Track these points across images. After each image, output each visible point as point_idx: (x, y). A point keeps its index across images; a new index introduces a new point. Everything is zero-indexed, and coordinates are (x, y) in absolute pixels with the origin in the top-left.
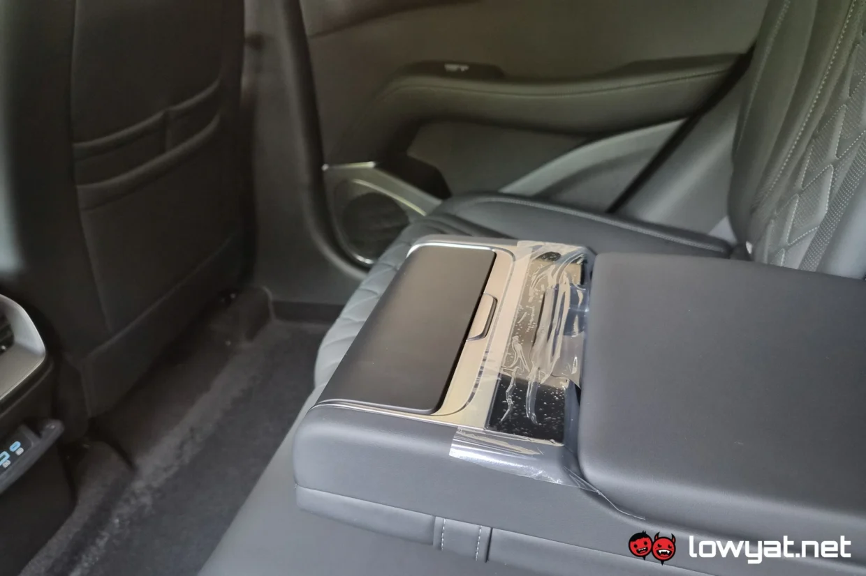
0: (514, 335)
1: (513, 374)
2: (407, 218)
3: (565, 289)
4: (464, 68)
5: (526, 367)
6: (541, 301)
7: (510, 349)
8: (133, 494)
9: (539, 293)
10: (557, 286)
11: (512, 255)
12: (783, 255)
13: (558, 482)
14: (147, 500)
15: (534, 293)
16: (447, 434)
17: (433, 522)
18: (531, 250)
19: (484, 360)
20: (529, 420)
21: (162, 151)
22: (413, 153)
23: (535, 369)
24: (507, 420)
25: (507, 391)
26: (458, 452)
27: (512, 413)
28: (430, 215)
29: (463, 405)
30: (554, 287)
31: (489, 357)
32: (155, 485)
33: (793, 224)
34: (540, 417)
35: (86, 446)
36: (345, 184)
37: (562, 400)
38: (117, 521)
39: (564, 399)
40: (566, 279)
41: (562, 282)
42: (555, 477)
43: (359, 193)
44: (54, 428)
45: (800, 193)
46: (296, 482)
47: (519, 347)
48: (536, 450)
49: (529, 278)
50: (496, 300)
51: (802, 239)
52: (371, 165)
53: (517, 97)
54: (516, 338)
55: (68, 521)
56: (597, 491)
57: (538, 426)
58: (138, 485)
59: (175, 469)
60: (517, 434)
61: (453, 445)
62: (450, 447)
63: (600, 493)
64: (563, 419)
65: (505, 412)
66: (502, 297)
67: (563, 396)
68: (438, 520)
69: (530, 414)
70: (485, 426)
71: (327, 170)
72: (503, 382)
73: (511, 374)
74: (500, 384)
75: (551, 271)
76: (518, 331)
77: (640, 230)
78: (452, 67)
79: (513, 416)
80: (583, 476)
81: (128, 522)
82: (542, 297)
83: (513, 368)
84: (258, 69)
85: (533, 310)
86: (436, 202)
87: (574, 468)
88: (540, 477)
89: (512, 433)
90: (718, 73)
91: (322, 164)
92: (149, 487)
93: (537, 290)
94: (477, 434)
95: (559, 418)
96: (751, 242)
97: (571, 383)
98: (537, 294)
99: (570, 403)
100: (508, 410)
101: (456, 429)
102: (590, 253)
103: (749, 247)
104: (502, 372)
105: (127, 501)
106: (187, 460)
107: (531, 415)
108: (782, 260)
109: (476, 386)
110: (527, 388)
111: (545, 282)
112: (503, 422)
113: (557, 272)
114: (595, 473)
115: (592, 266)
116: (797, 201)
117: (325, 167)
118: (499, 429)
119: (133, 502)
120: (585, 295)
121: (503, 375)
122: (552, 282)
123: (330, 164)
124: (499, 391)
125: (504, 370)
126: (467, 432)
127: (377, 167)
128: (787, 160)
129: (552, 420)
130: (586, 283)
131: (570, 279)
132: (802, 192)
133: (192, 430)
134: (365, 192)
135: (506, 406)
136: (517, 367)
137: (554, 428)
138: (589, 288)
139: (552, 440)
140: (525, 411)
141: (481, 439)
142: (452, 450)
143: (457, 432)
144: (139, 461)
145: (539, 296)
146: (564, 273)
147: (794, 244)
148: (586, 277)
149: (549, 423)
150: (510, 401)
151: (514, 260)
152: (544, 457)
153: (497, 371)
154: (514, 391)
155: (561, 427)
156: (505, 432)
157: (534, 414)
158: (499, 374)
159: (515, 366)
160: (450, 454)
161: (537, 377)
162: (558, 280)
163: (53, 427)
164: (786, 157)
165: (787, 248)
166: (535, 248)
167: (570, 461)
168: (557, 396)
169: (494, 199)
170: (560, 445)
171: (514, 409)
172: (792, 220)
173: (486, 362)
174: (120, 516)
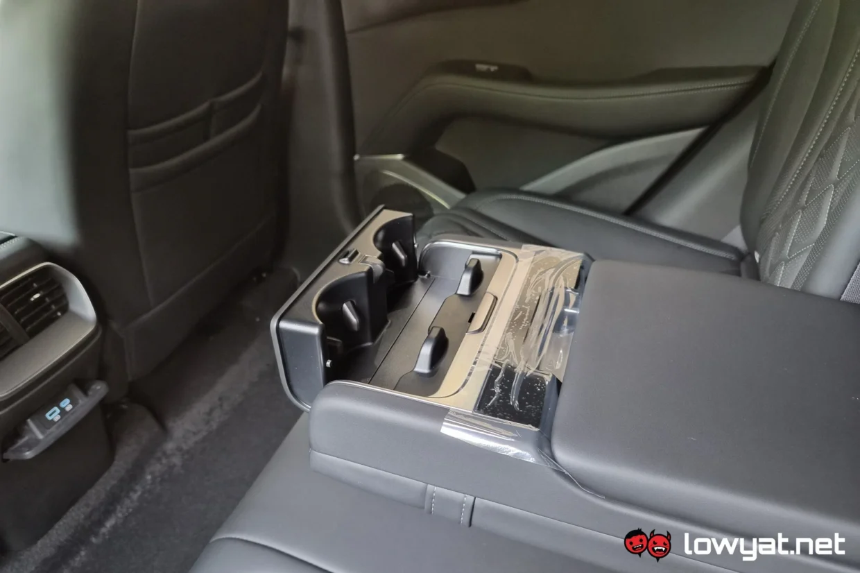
0: (508, 331)
1: (504, 366)
2: (431, 210)
3: (559, 291)
4: (493, 68)
5: (515, 360)
6: (536, 302)
7: (504, 344)
8: (164, 454)
9: (536, 295)
10: (553, 289)
11: (516, 257)
12: (783, 268)
13: (532, 460)
14: (176, 460)
15: (531, 296)
16: (441, 413)
17: (426, 488)
18: (534, 254)
19: (479, 352)
20: (512, 407)
21: (206, 138)
22: (440, 147)
23: (523, 362)
24: (493, 405)
25: (496, 380)
26: (449, 430)
27: (498, 400)
28: (453, 208)
29: (456, 391)
30: (550, 289)
31: (484, 349)
32: (185, 447)
33: (793, 240)
34: (522, 404)
35: (125, 407)
36: (375, 173)
37: (543, 392)
38: (149, 477)
39: (545, 391)
40: (561, 282)
41: (558, 285)
42: (529, 456)
43: (387, 183)
44: (99, 389)
45: (803, 209)
46: (310, 446)
47: (511, 343)
48: (515, 432)
49: (528, 280)
50: (496, 298)
51: (800, 254)
52: (400, 157)
53: (541, 99)
54: (510, 333)
55: (106, 474)
56: (564, 471)
57: (519, 412)
58: (170, 446)
59: (204, 433)
60: (500, 417)
61: (445, 423)
62: (442, 424)
63: (566, 473)
64: (541, 408)
65: (492, 399)
66: (502, 297)
67: (544, 388)
68: (430, 487)
69: (514, 401)
70: (474, 410)
71: (358, 160)
72: (494, 372)
73: (501, 366)
74: (491, 374)
75: (550, 275)
76: (512, 328)
77: (654, 233)
78: (480, 67)
79: (498, 402)
80: (553, 458)
81: (159, 479)
82: (538, 298)
83: (503, 361)
84: (298, 61)
85: (528, 311)
86: (460, 196)
87: (547, 450)
88: (515, 455)
89: (496, 417)
90: (741, 84)
91: (354, 154)
92: (179, 449)
93: (534, 291)
94: (466, 416)
95: (538, 407)
96: (759, 252)
97: (554, 376)
98: (533, 295)
99: (550, 395)
100: (495, 397)
101: (448, 410)
102: (588, 260)
103: (757, 256)
104: (494, 364)
105: (159, 460)
106: (214, 425)
107: (514, 403)
108: (782, 272)
109: (470, 374)
110: (514, 379)
111: (542, 284)
112: (490, 407)
113: (554, 276)
114: (564, 456)
115: (588, 271)
116: (800, 217)
117: (356, 157)
118: (486, 412)
119: (164, 461)
120: (577, 298)
121: (494, 366)
122: (548, 284)
123: (361, 155)
124: (489, 381)
125: (496, 362)
126: (457, 414)
127: (405, 159)
128: (796, 176)
129: (531, 408)
130: (579, 288)
131: (566, 284)
132: (806, 208)
133: (220, 399)
134: (392, 183)
135: (493, 393)
136: (508, 360)
137: (533, 415)
138: (582, 293)
139: (530, 426)
140: (509, 399)
141: (469, 420)
142: (443, 427)
143: (449, 413)
144: (170, 424)
145: (535, 297)
146: (561, 277)
147: (793, 258)
148: (580, 282)
149: (529, 410)
150: (497, 390)
151: (517, 261)
152: (520, 439)
153: (490, 362)
154: (502, 380)
155: (539, 414)
156: (490, 415)
157: (517, 402)
158: (491, 365)
159: (506, 359)
160: (442, 431)
161: (524, 369)
162: (554, 283)
163: (99, 387)
164: (795, 173)
165: (787, 261)
166: (537, 253)
167: (544, 444)
168: (540, 387)
169: (514, 197)
170: (537, 430)
171: (500, 397)
172: (794, 234)
173: (481, 354)
174: (152, 473)
